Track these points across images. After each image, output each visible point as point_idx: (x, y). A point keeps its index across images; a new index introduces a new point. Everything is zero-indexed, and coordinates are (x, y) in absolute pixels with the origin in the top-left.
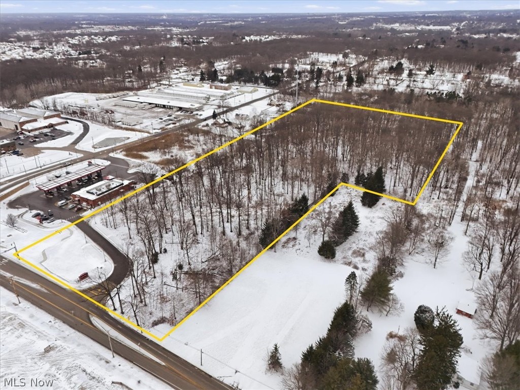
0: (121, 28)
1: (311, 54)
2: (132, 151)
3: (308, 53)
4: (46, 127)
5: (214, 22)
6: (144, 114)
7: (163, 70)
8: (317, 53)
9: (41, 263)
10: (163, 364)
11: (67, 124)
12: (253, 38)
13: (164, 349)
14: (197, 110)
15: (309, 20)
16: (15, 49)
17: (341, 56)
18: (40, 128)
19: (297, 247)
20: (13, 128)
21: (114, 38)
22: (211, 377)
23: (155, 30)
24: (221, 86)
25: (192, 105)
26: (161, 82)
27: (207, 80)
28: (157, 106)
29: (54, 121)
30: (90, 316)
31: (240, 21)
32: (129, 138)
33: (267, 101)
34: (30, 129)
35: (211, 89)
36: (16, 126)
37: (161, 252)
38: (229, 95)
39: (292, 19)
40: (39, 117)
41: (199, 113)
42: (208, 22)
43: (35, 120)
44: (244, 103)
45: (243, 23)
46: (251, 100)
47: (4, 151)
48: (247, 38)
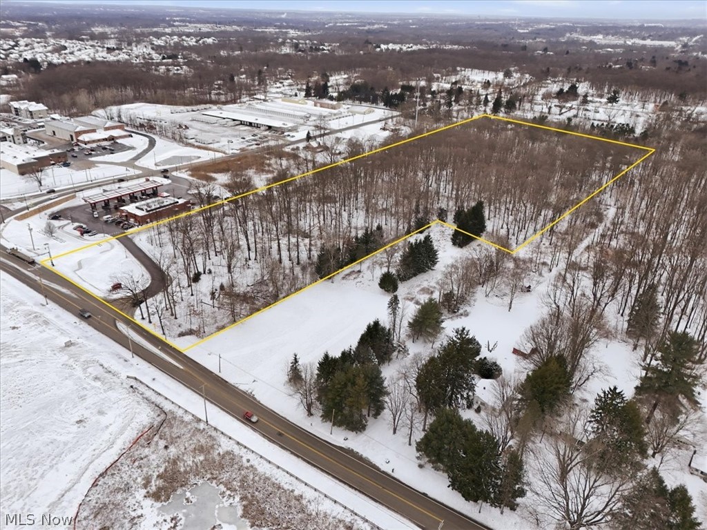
0: (223, 28)
1: (461, 70)
2: (199, 171)
3: (458, 69)
4: (105, 140)
5: (347, 24)
6: (225, 131)
7: (262, 82)
8: (470, 69)
9: (75, 271)
10: (182, 367)
11: (130, 138)
12: (391, 46)
13: (185, 356)
14: (289, 131)
15: (478, 25)
16: (86, 49)
17: (501, 76)
18: (99, 140)
19: (359, 280)
20: (68, 138)
21: (210, 41)
22: (227, 382)
23: (266, 32)
24: (328, 104)
25: (284, 124)
26: (255, 97)
27: (314, 96)
28: (242, 123)
29: (116, 133)
30: (117, 322)
31: (381, 24)
32: (199, 157)
33: (381, 124)
34: (87, 140)
35: (315, 108)
36: (71, 136)
37: (205, 273)
38: (335, 115)
39: (453, 23)
40: (99, 127)
41: (291, 134)
42: (338, 24)
43: (94, 131)
44: (352, 125)
45: (386, 27)
46: (361, 123)
47: (53, 162)
48: (383, 47)
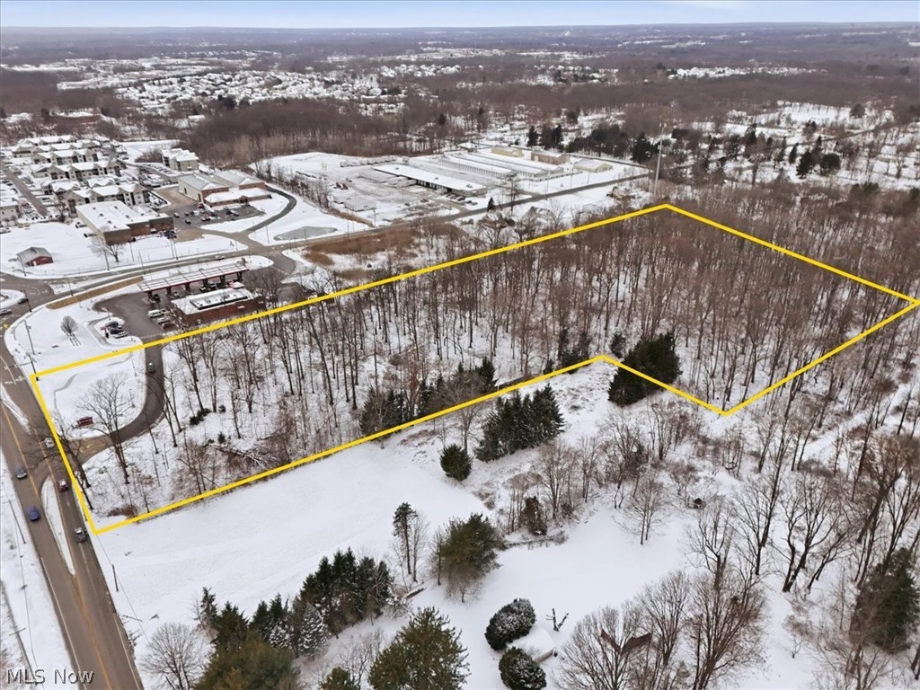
0: (480, 53)
1: (785, 106)
2: (319, 250)
3: (780, 103)
4: (235, 201)
5: (648, 42)
6: (391, 193)
7: (484, 125)
8: (798, 104)
9: (56, 392)
11: (269, 200)
12: (694, 71)
14: (474, 195)
15: (845, 38)
17: (845, 114)
18: (228, 202)
19: (424, 448)
20: (196, 198)
21: (452, 70)
23: (533, 56)
24: (549, 157)
25: (468, 186)
26: (462, 145)
27: (540, 145)
28: (418, 183)
29: (251, 192)
30: (47, 479)
31: (697, 39)
33: (609, 189)
34: (213, 201)
35: (532, 162)
36: (199, 195)
38: (552, 172)
39: (807, 36)
40: (233, 185)
41: (474, 200)
42: (636, 43)
44: (568, 188)
47: (153, 230)
48: (681, 72)
